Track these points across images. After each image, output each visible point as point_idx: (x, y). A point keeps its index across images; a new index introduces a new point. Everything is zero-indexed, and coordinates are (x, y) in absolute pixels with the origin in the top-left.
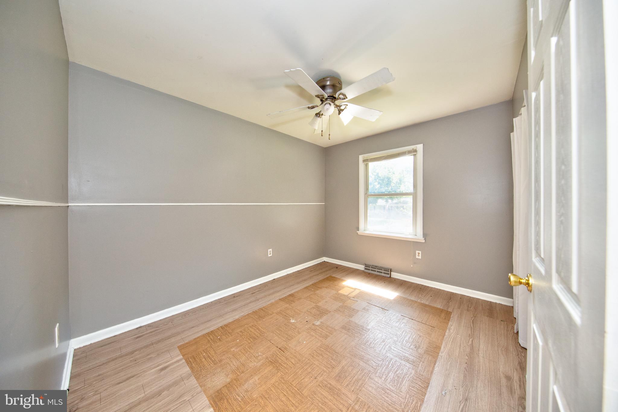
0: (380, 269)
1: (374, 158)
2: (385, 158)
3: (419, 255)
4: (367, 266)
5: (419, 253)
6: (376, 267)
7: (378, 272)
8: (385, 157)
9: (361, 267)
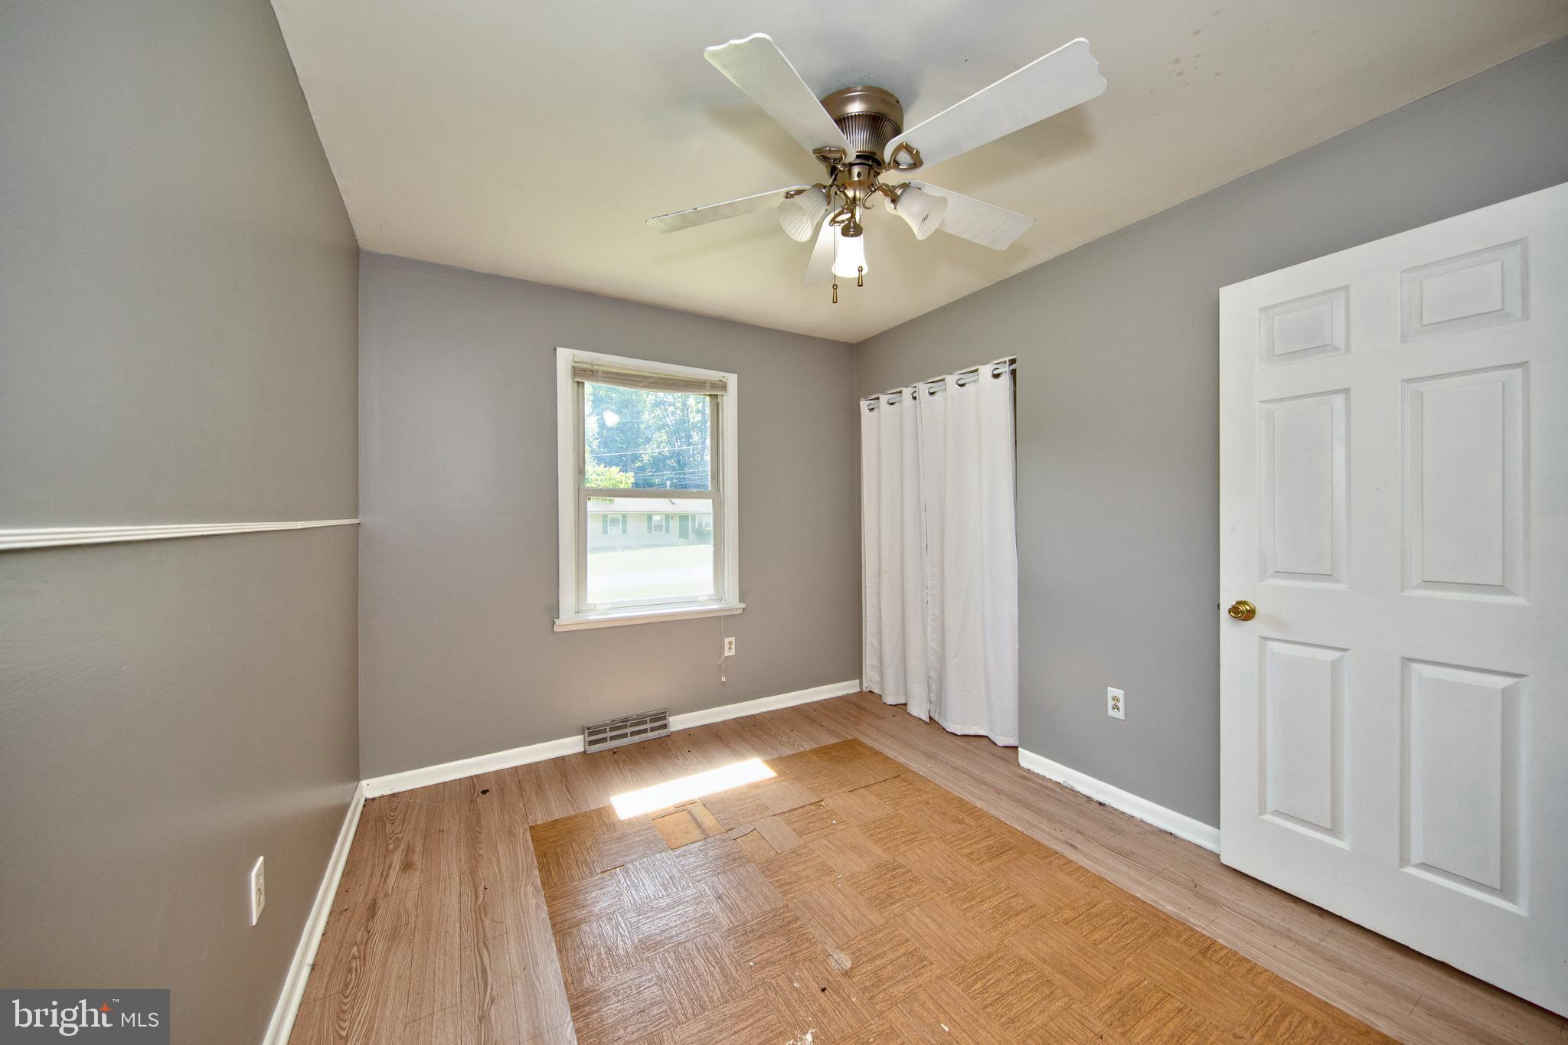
0: (638, 724)
1: (617, 374)
2: (653, 383)
3: (730, 648)
4: (594, 733)
5: (730, 643)
6: (625, 722)
7: (633, 734)
8: (651, 380)
9: (572, 745)
